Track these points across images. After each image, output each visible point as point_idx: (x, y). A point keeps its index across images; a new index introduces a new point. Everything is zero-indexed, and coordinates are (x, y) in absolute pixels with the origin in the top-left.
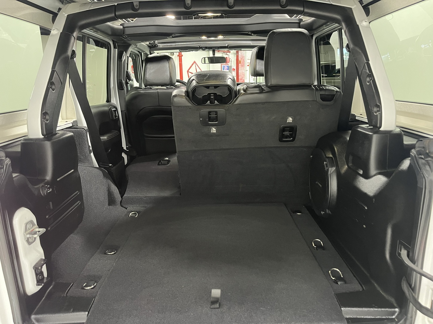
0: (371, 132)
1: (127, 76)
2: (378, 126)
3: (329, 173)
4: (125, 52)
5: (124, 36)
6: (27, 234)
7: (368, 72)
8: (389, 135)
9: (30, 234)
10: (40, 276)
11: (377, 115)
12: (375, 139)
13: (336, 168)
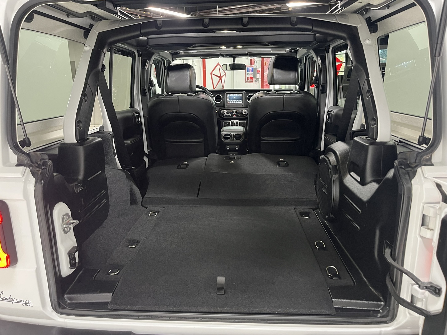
0: (367, 144)
1: (149, 83)
2: (374, 137)
3: (333, 180)
4: (149, 61)
5: (148, 47)
6: (64, 225)
7: (368, 88)
8: (383, 146)
9: (66, 224)
10: (73, 261)
11: (374, 128)
12: (371, 149)
13: (339, 175)
